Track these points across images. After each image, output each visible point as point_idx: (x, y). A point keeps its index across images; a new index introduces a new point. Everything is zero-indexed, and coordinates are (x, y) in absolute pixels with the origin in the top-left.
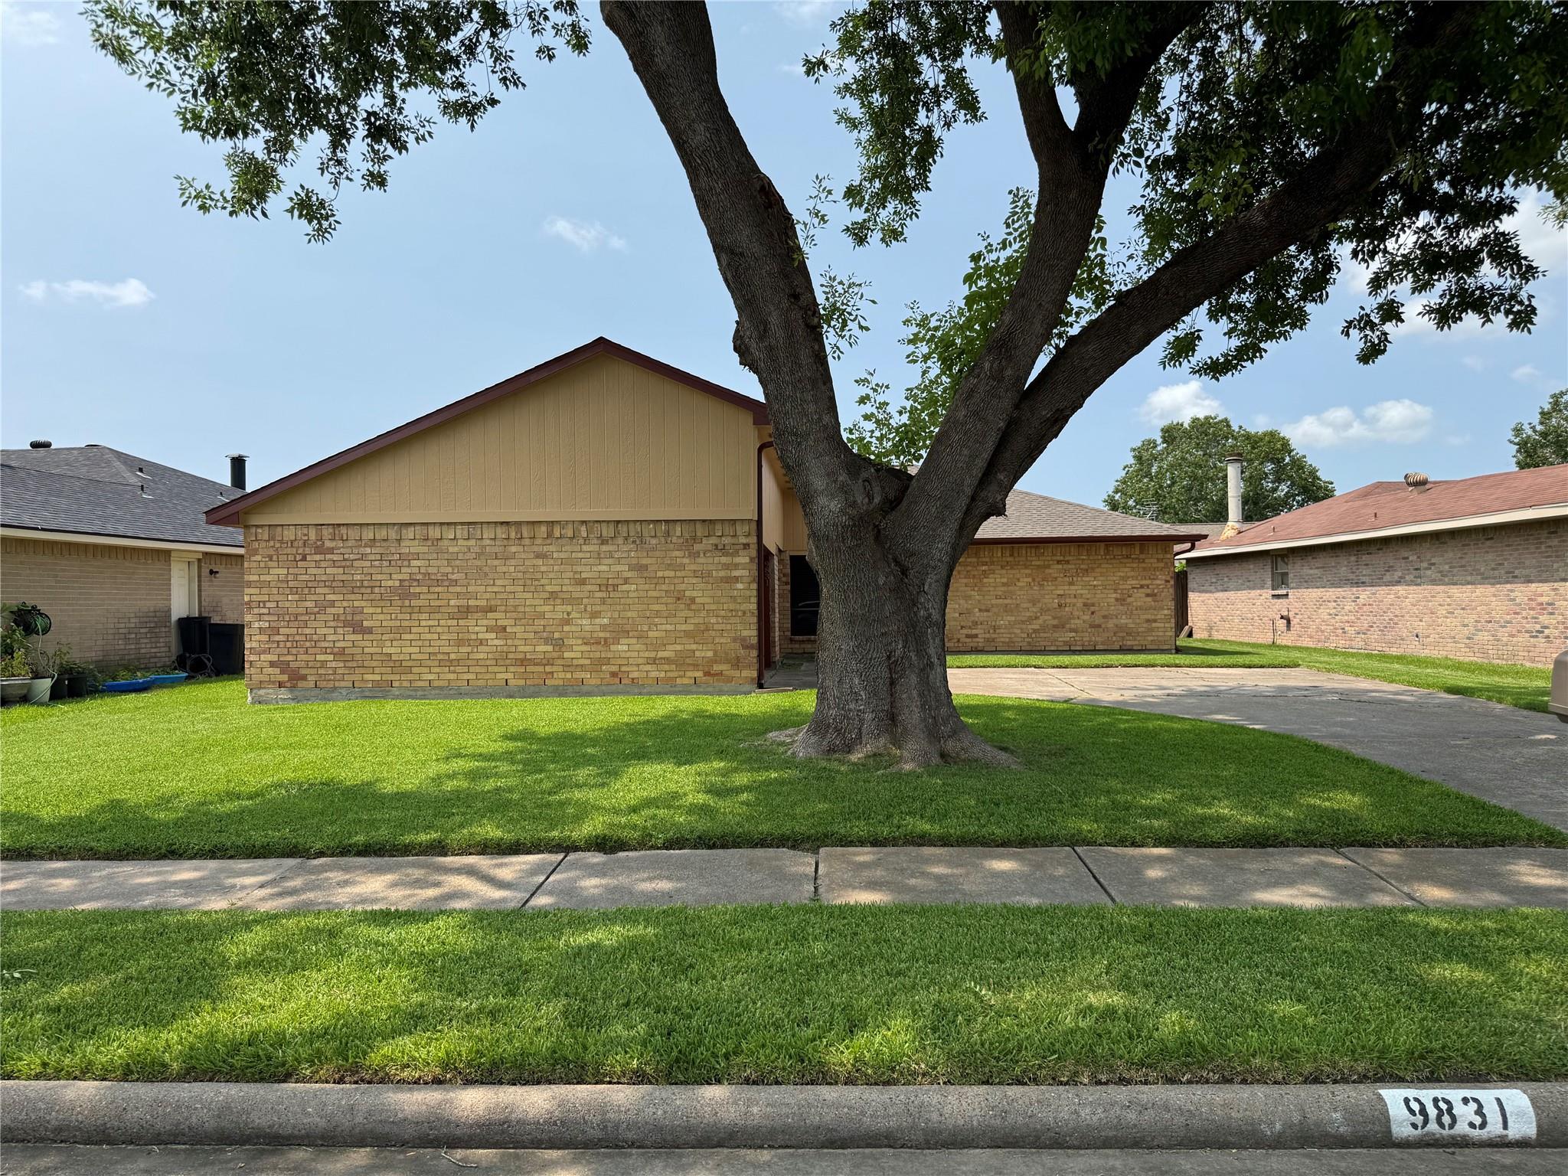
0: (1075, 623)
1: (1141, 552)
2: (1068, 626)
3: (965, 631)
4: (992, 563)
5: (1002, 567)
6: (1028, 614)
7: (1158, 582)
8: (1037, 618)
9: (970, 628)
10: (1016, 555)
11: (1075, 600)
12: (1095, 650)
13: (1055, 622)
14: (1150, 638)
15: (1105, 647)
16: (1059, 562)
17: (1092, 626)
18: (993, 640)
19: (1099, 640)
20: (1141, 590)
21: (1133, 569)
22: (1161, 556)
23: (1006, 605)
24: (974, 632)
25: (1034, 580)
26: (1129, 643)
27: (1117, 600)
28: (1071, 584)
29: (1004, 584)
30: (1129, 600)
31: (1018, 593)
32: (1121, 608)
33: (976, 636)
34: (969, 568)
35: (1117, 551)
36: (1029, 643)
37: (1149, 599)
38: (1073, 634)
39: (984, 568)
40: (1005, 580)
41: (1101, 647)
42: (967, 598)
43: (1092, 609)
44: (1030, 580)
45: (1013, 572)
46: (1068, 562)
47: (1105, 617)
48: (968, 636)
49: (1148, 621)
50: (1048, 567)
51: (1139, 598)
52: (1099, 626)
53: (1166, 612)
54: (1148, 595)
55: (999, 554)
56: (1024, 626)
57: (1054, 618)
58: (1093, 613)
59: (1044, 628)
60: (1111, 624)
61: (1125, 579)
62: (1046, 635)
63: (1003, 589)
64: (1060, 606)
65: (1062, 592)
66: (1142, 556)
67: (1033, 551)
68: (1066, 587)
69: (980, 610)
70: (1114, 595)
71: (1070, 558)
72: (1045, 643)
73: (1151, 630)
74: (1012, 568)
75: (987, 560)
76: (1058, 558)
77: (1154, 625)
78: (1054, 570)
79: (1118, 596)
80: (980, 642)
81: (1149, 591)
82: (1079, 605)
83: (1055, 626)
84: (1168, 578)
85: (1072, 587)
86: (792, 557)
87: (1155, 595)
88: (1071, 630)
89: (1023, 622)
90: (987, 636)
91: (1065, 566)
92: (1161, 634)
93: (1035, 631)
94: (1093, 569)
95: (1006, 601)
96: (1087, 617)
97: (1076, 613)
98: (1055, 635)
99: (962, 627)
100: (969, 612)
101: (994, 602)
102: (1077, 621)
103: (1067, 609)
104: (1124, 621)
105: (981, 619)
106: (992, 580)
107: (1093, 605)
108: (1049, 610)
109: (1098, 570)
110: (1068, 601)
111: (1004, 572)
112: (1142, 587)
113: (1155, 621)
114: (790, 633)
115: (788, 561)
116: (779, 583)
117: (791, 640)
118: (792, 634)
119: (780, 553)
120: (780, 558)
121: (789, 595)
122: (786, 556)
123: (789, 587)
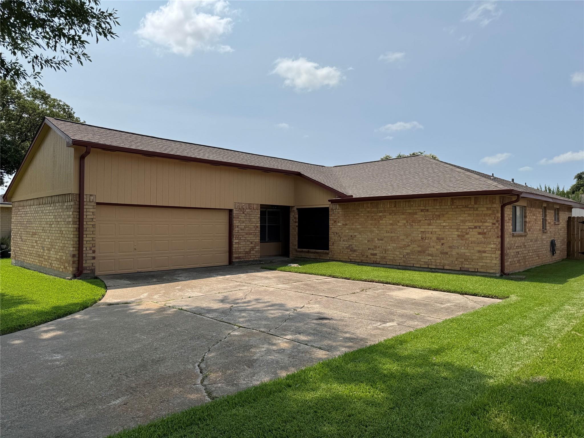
0: (431, 250)
1: (475, 203)
2: (427, 252)
3: (370, 251)
4: (385, 211)
5: (390, 214)
6: (404, 243)
7: (487, 224)
8: (409, 246)
9: (373, 249)
10: (397, 206)
11: (431, 236)
12: (444, 269)
13: (419, 249)
14: (481, 264)
15: (450, 268)
16: (422, 210)
17: (442, 253)
18: (385, 258)
19: (446, 262)
20: (474, 230)
21: (469, 215)
22: (489, 206)
23: (392, 237)
24: (375, 252)
25: (407, 222)
26: (466, 266)
27: (458, 236)
28: (429, 224)
29: (391, 224)
30: (467, 236)
31: (399, 230)
32: (461, 241)
33: (376, 254)
34: (373, 215)
35: (457, 202)
36: (404, 261)
37: (480, 236)
38: (430, 258)
39: (380, 214)
40: (391, 222)
41: (448, 268)
42: (372, 232)
43: (442, 241)
44: (405, 222)
45: (396, 217)
46: (428, 210)
47: (450, 247)
48: (372, 254)
49: (479, 252)
50: (416, 213)
51: (474, 236)
52: (447, 253)
53: (492, 246)
54: (479, 233)
55: (388, 206)
56: (401, 250)
57: (419, 246)
58: (442, 244)
59: (412, 253)
60: (454, 252)
61: (464, 222)
62: (413, 257)
63: (390, 227)
64: (422, 239)
65: (423, 230)
66: (476, 206)
67: (404, 203)
68: (427, 227)
69: (378, 239)
70: (457, 233)
71: (429, 208)
72: (412, 262)
73: (482, 258)
74: (395, 215)
75: (382, 209)
76: (422, 208)
77: (484, 255)
78: (419, 216)
79: (459, 233)
80: (378, 258)
81: (480, 231)
82: (434, 238)
83: (419, 252)
84: (495, 221)
85: (430, 227)
87: (485, 233)
88: (429, 255)
89: (401, 248)
90: (382, 255)
91: (426, 213)
92: (488, 261)
93: (408, 254)
94: (443, 215)
95: (393, 235)
96: (438, 247)
97: (432, 244)
98: (420, 257)
99: (369, 249)
100: (373, 240)
101: (385, 235)
102: (432, 249)
103: (426, 241)
104: (463, 250)
105: (379, 245)
106: (384, 222)
107: (443, 239)
108: (415, 241)
109: (447, 216)
110: (427, 235)
111: (391, 217)
112: (476, 227)
113: (485, 252)
114: (297, 247)
115: (296, 211)
116: (292, 222)
117: (296, 251)
118: (298, 248)
119: (293, 207)
120: (293, 209)
121: (297, 228)
122: (295, 209)
123: (297, 224)
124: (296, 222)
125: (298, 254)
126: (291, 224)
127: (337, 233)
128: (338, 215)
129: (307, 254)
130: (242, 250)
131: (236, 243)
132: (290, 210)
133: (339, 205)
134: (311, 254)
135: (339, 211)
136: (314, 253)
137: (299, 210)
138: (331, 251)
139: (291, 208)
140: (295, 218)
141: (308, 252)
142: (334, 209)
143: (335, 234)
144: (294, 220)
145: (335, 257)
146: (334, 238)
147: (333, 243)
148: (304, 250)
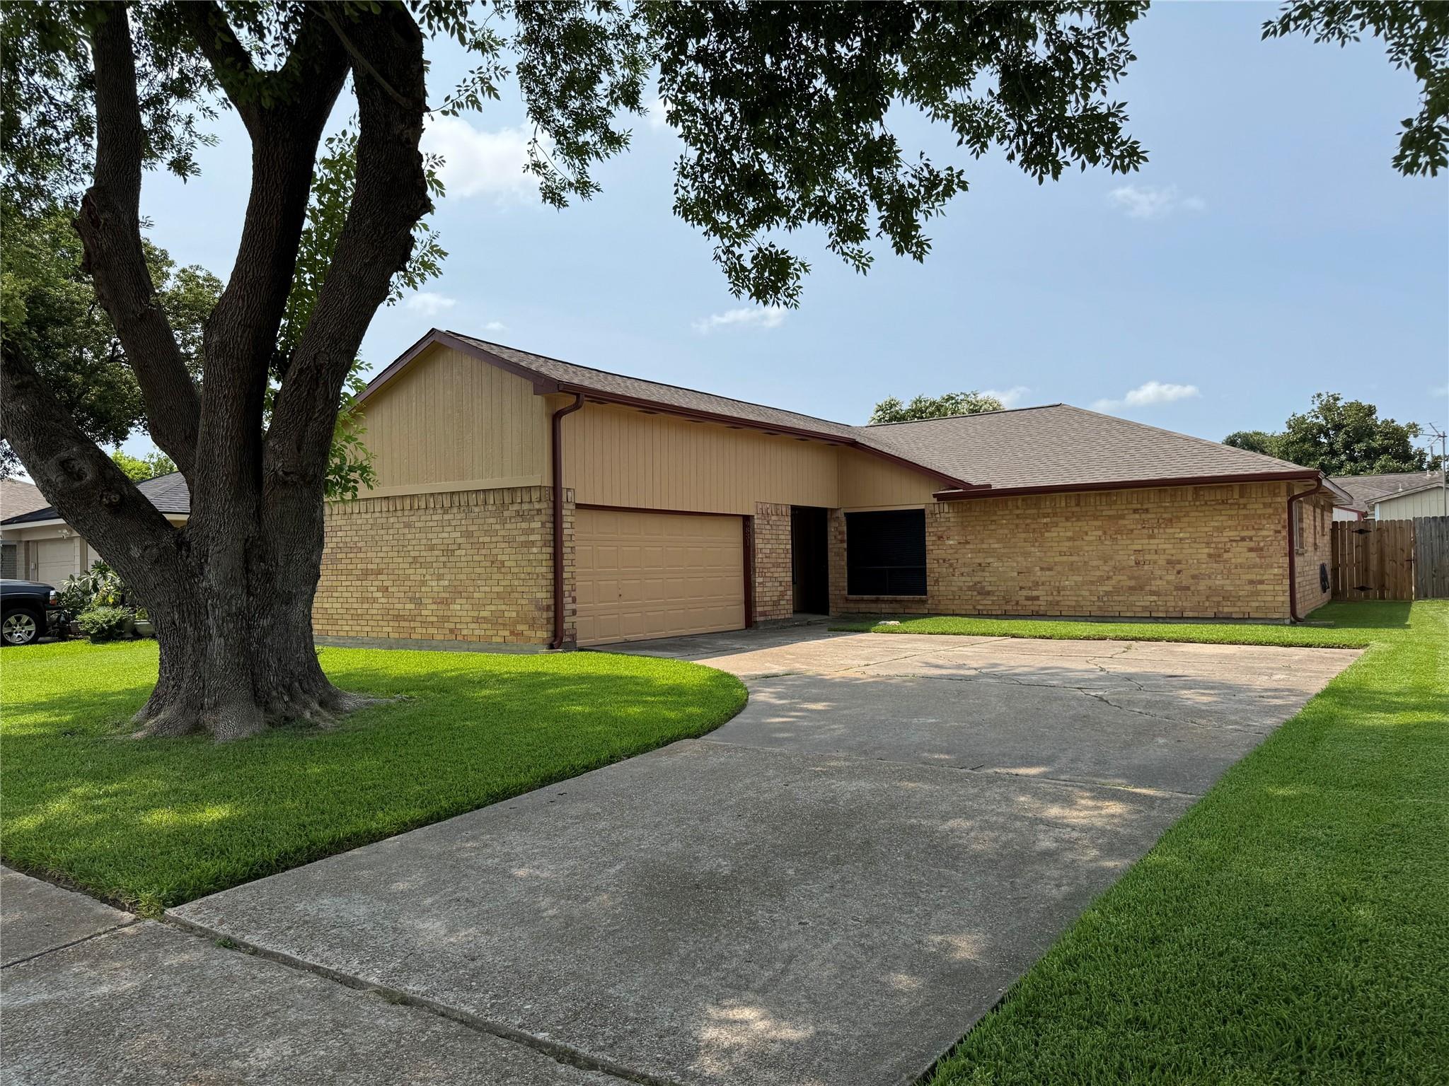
0: (1156, 584)
1: (1241, 496)
2: (1148, 588)
3: (1024, 593)
4: (1055, 514)
5: (1067, 519)
6: (1098, 573)
7: (1265, 533)
8: (1109, 578)
9: (1030, 588)
10: (1082, 504)
11: (1156, 557)
12: (1182, 618)
13: (1132, 583)
14: (1255, 604)
15: (1196, 615)
16: (1135, 511)
17: (1177, 588)
18: (1058, 603)
19: (1188, 604)
20: (1240, 543)
21: (1231, 517)
22: (1268, 500)
23: (1072, 564)
24: (1035, 593)
25: (1105, 533)
26: (1226, 609)
27: (1210, 556)
28: (1151, 537)
29: (1070, 539)
30: (1226, 556)
31: (1086, 548)
32: (1215, 565)
33: (1037, 598)
34: (1028, 521)
35: (1207, 495)
36: (1099, 607)
37: (1253, 555)
38: (1155, 598)
39: (1045, 520)
40: (1069, 534)
41: (1191, 614)
42: (1026, 555)
43: (1178, 567)
44: (1100, 533)
45: (1080, 524)
46: (1147, 511)
47: (1194, 577)
48: (1028, 598)
49: (1251, 582)
50: (1122, 517)
51: (1239, 554)
52: (1188, 588)
53: (1276, 571)
54: (1251, 550)
55: (1063, 504)
56: (1093, 588)
57: (1130, 578)
58: (1179, 572)
59: (1117, 590)
60: (1202, 586)
61: (1220, 529)
62: (1120, 598)
63: (1067, 544)
64: (1137, 563)
65: (1139, 547)
66: (1242, 501)
67: (1098, 498)
68: (1147, 541)
69: (1042, 569)
70: (1206, 550)
71: (1150, 506)
72: (1118, 608)
73: (1257, 593)
74: (1078, 520)
75: (1050, 511)
76: (1135, 506)
77: (1260, 587)
78: (1130, 521)
79: (1212, 551)
80: (1042, 605)
81: (1252, 544)
82: (1162, 562)
83: (1131, 588)
84: (1279, 528)
85: (1152, 541)
86: (846, 514)
87: (1262, 549)
88: (1153, 593)
89: (1092, 583)
90: (1050, 598)
91: (1144, 516)
92: (1269, 598)
93: (1107, 593)
94: (1178, 518)
95: (1075, 558)
96: (1171, 577)
97: (1158, 573)
98: (1133, 598)
99: (1021, 588)
100: (1029, 571)
101: (1057, 559)
102: (1159, 582)
103: (1146, 567)
104: (1219, 582)
105: (1043, 579)
106: (1055, 534)
107: (1179, 562)
108: (1123, 568)
109: (1186, 519)
110: (1147, 557)
111: (1069, 524)
112: (1243, 539)
113: (1261, 582)
114: (846, 592)
115: (844, 519)
116: (834, 542)
117: (847, 600)
118: (849, 594)
119: (833, 510)
120: (834, 516)
121: (845, 553)
122: (841, 514)
123: (845, 545)
124: (842, 541)
125: (852, 605)
126: (830, 546)
127: (944, 561)
128: (947, 524)
129: (874, 605)
130: (768, 599)
131: (759, 583)
132: (829, 516)
133: (949, 504)
134: (883, 606)
135: (950, 515)
136: (891, 602)
137: (848, 515)
138: (933, 597)
139: (829, 513)
140: (841, 533)
141: (877, 601)
142: (937, 511)
143: (941, 561)
144: (839, 537)
145: (941, 607)
146: (939, 570)
147: (937, 581)
148: (866, 597)
